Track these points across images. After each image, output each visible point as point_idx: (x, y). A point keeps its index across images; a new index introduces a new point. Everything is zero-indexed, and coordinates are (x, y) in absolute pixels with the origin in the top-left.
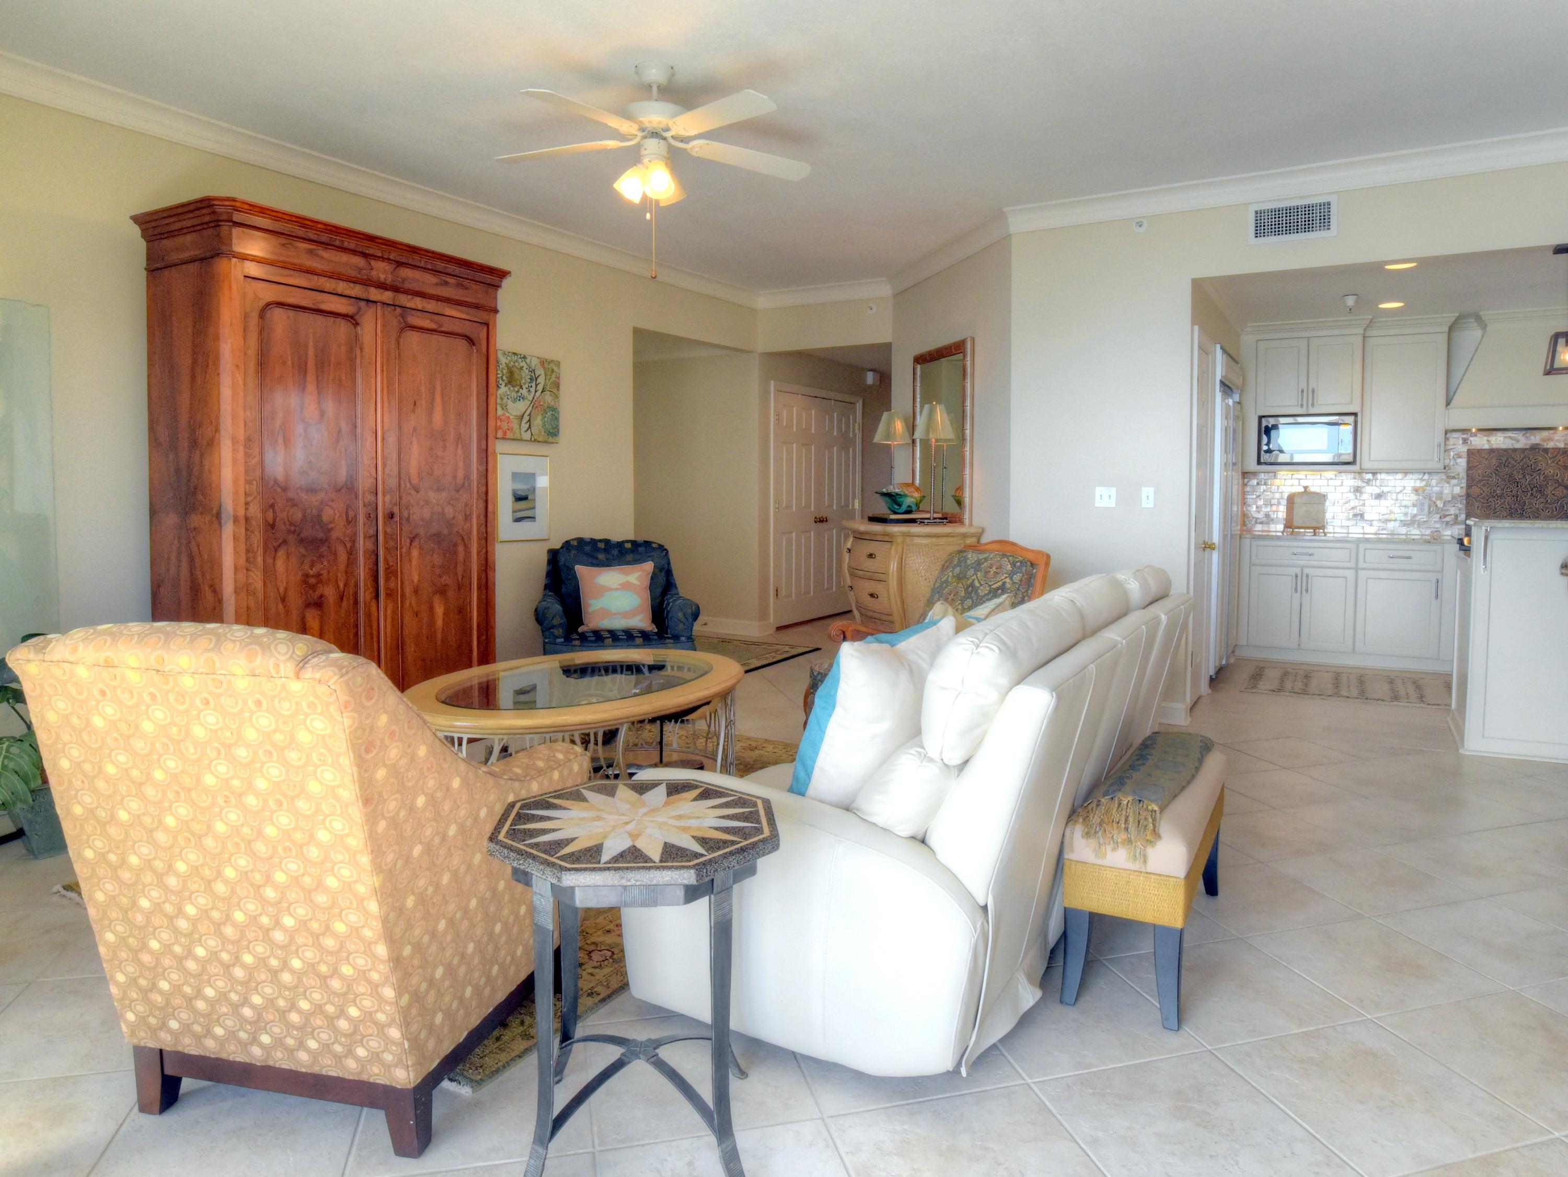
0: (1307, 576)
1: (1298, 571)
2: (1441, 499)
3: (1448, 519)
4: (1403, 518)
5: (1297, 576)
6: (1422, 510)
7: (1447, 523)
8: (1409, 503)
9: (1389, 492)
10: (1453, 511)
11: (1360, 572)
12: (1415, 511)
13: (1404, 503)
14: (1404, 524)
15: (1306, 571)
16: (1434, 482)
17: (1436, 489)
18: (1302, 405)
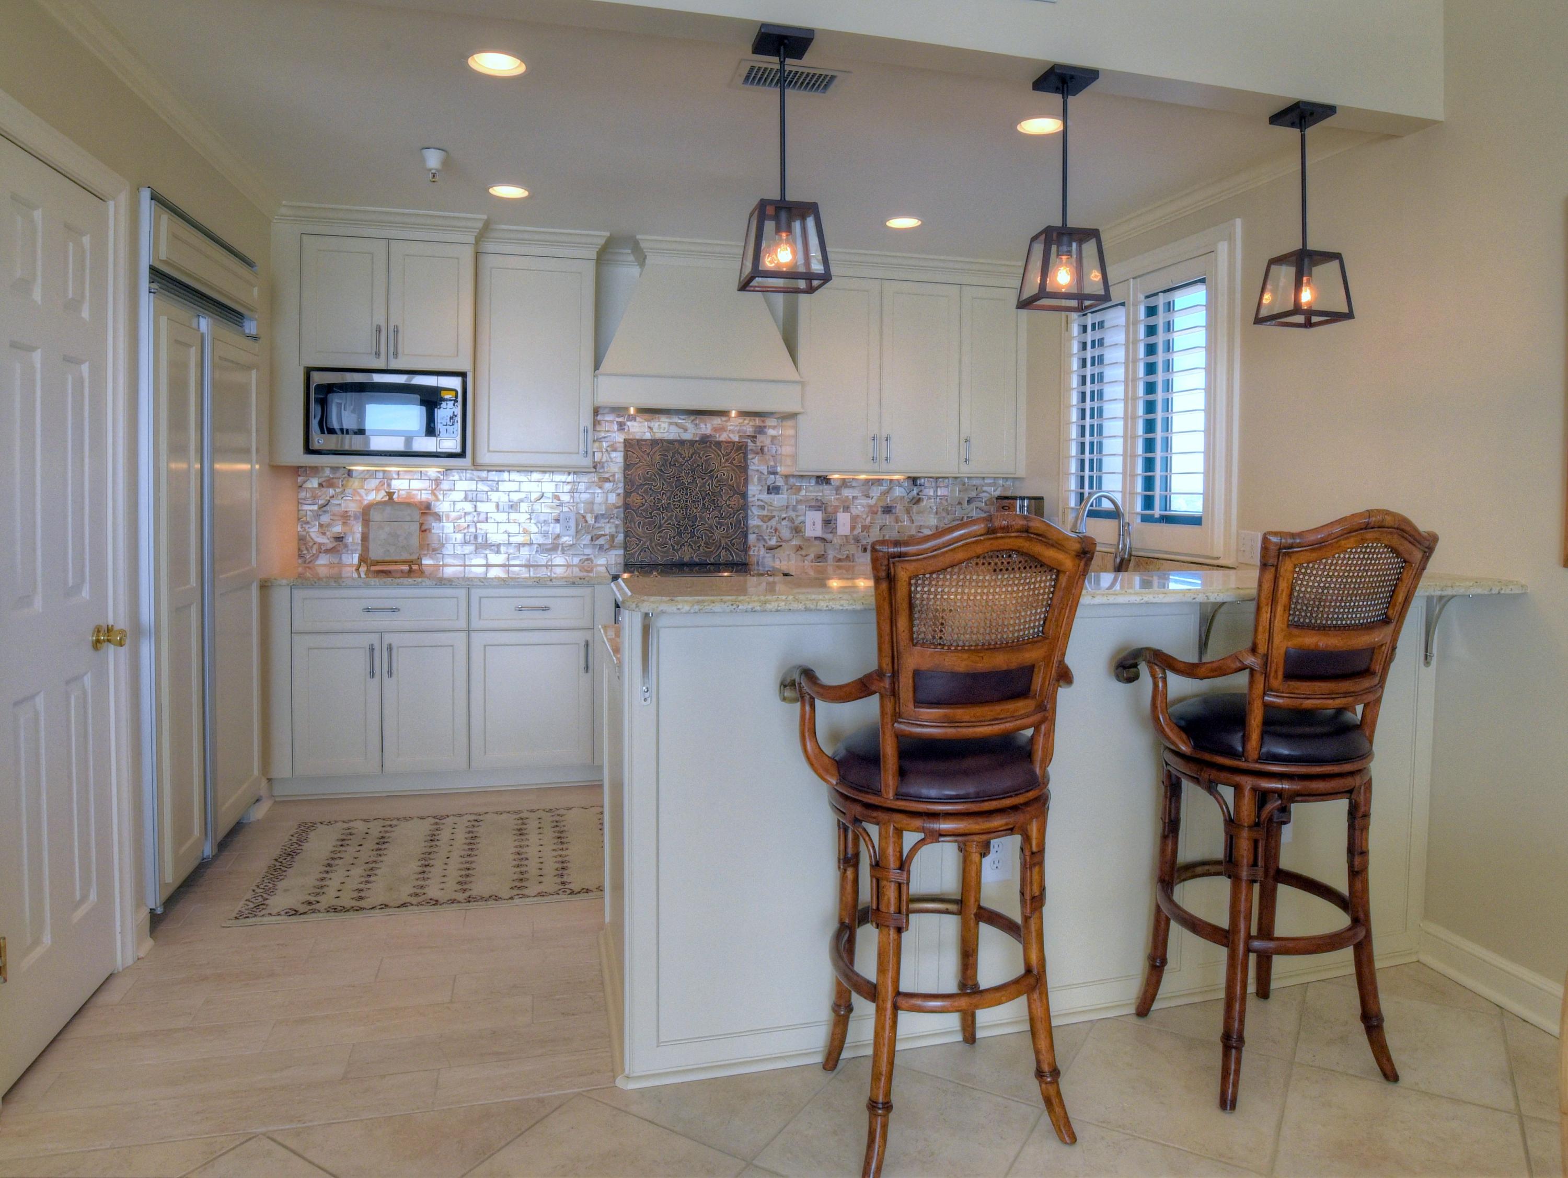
0: (390, 648)
1: (374, 639)
2: (592, 512)
3: (601, 541)
4: (541, 541)
5: (372, 649)
6: (568, 528)
7: (601, 547)
8: (550, 518)
9: (521, 501)
10: (608, 529)
11: (473, 634)
12: (557, 529)
13: (542, 518)
14: (542, 549)
15: (388, 639)
16: (582, 487)
17: (585, 496)
18: (378, 354)
